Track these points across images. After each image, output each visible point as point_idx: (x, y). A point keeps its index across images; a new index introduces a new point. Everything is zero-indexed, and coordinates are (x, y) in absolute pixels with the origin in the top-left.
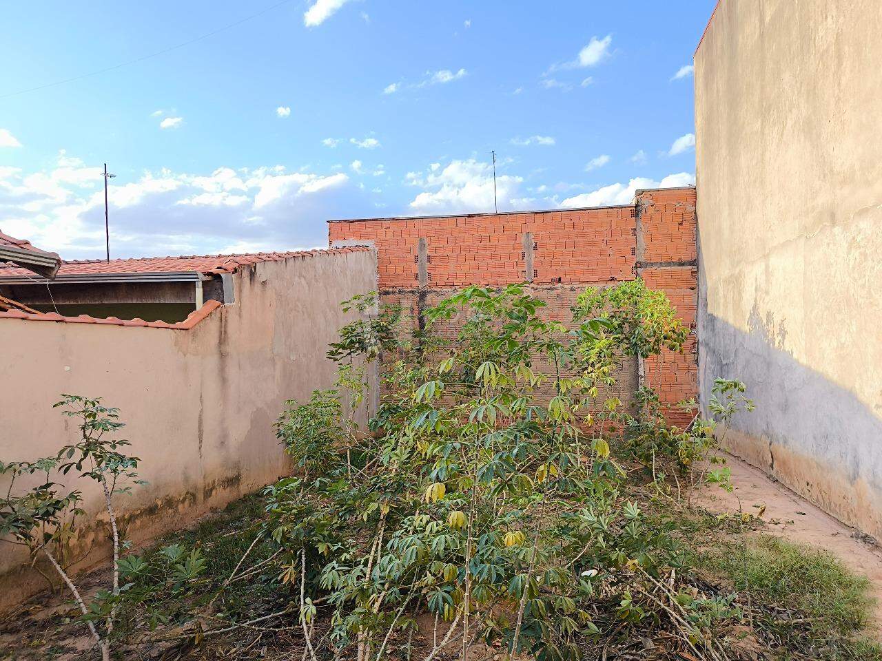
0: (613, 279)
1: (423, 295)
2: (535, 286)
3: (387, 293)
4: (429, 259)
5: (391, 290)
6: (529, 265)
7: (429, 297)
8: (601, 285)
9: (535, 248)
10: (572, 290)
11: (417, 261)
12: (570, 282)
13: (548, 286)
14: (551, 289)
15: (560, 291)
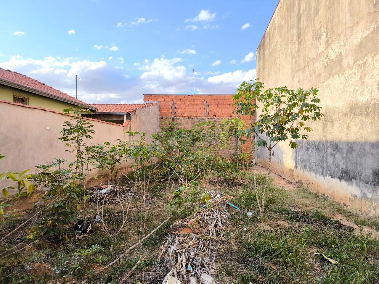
0: (231, 116)
1: (173, 119)
2: (208, 117)
3: (162, 118)
4: (176, 108)
5: (163, 117)
6: (207, 111)
7: (175, 120)
8: (228, 118)
9: (208, 106)
10: (219, 119)
11: (172, 108)
12: (219, 116)
13: (212, 118)
14: (213, 119)
15: (215, 119)
